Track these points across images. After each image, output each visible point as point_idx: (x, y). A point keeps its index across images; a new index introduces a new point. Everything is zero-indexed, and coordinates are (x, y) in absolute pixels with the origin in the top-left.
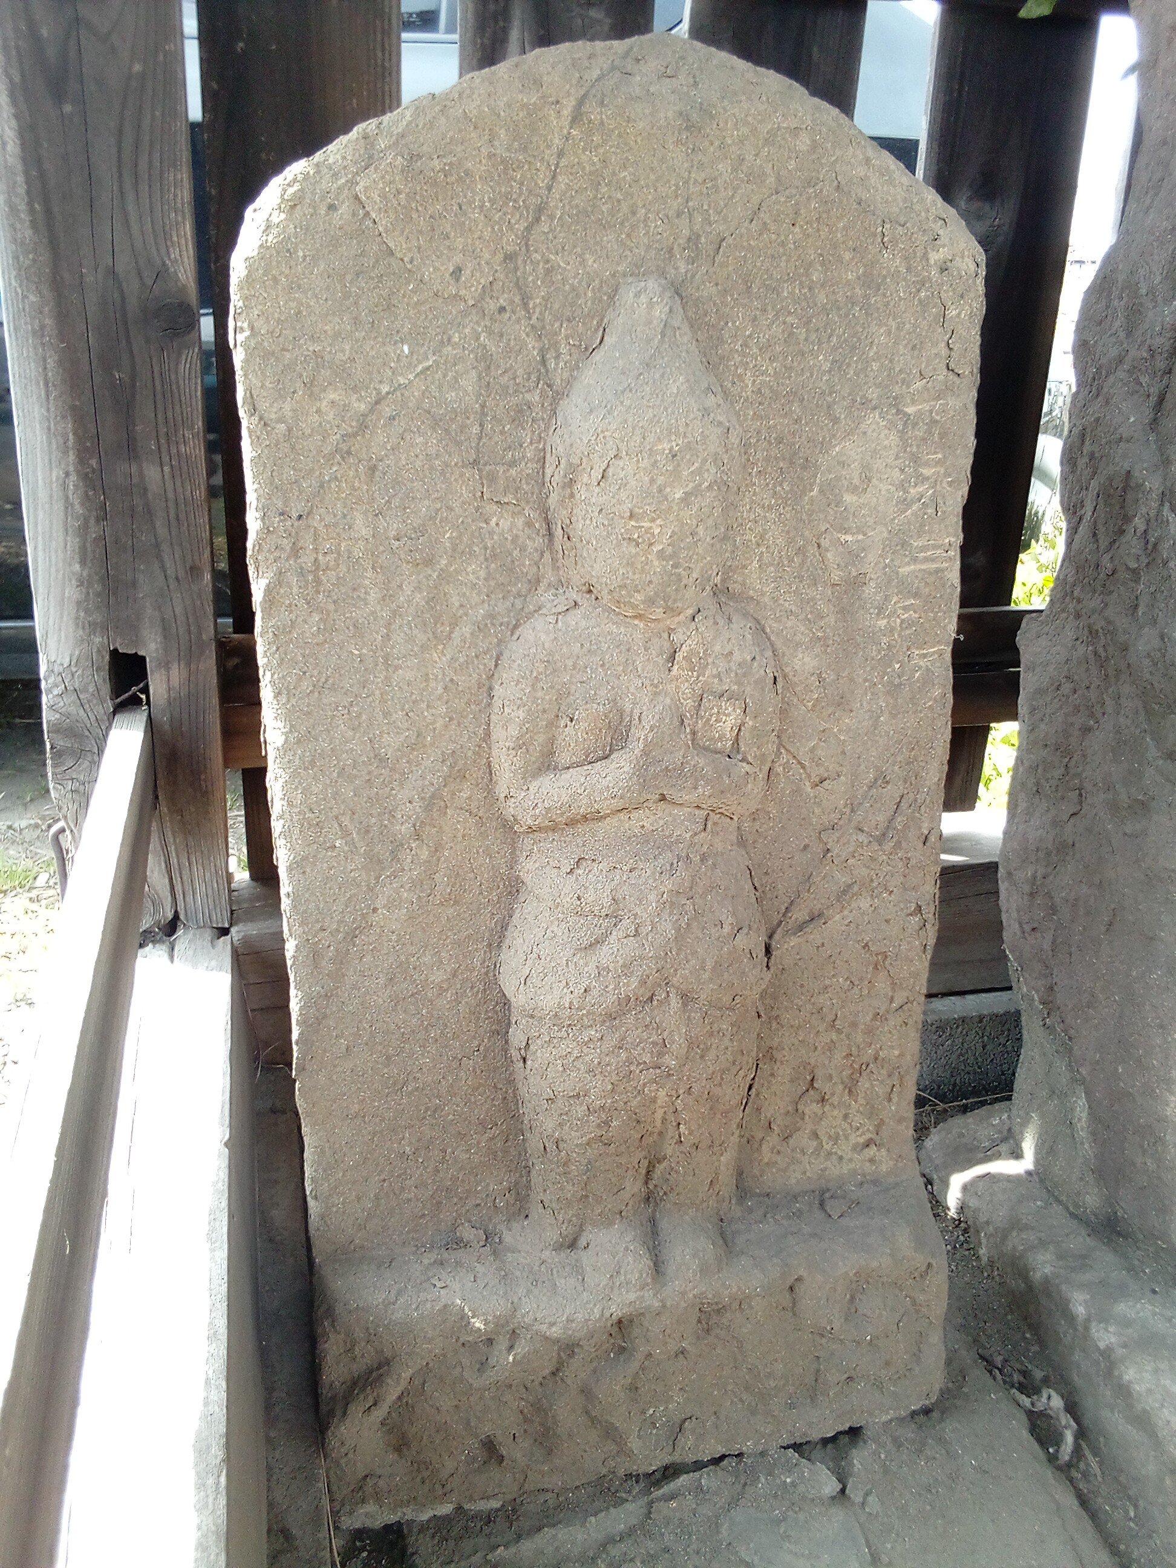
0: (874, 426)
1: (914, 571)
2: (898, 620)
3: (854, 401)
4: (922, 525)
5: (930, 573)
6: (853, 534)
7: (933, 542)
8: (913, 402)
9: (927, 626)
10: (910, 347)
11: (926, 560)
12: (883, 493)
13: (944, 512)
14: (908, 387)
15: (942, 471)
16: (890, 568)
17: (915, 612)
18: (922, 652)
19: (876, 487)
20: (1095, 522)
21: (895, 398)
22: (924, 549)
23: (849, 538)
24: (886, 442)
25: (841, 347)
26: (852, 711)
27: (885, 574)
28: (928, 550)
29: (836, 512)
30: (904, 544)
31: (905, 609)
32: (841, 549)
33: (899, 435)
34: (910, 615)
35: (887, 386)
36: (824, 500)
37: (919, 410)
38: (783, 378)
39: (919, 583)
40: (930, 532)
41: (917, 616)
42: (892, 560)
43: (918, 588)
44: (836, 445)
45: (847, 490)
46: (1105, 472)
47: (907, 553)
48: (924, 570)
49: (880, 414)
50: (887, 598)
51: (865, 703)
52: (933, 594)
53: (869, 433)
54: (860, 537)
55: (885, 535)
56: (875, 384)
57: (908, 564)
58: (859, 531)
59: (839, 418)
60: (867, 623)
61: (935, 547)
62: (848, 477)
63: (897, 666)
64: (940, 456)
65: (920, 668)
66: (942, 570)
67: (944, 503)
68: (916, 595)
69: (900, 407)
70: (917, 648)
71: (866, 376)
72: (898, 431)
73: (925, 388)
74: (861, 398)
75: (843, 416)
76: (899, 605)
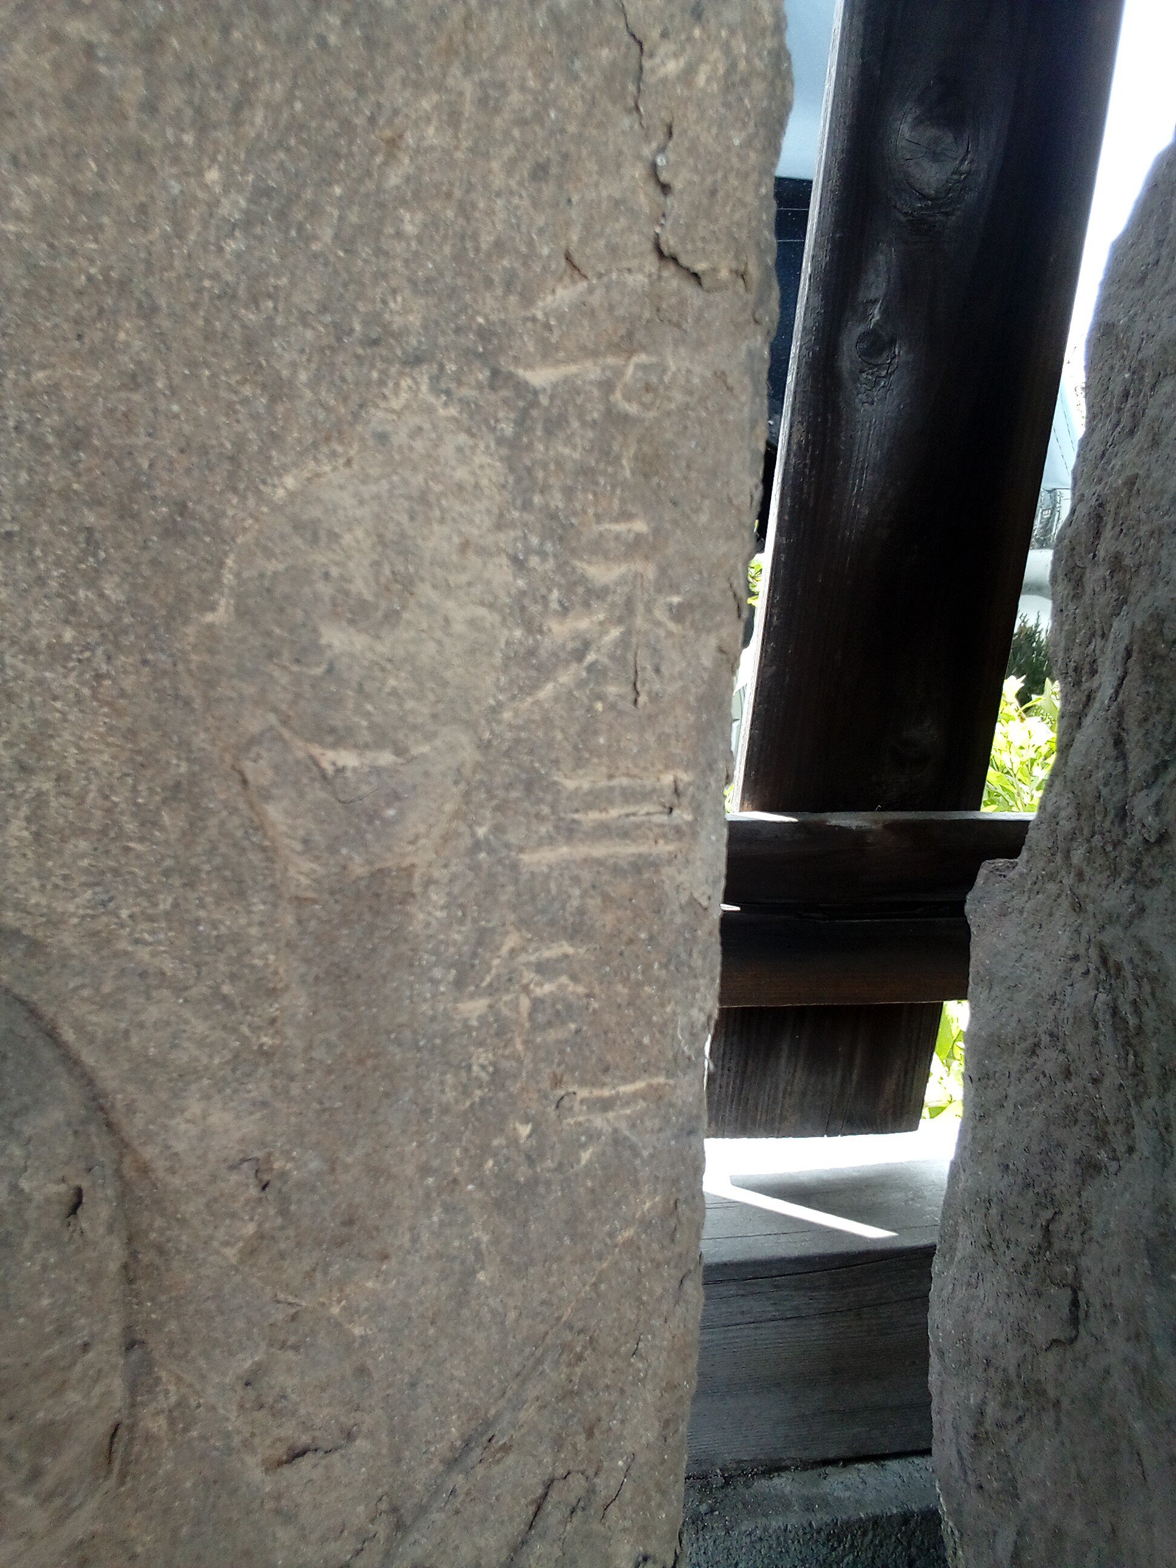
0: (416, 420)
1: (565, 865)
2: (525, 1003)
3: (341, 331)
4: (588, 730)
5: (617, 871)
6: (362, 748)
7: (625, 781)
8: (547, 352)
9: (611, 1020)
10: (525, 169)
11: (604, 831)
12: (458, 628)
13: (655, 698)
14: (528, 299)
15: (650, 572)
16: (491, 851)
17: (574, 978)
18: (597, 1092)
19: (431, 609)
20: (1121, 713)
21: (484, 334)
22: (596, 799)
23: (348, 759)
24: (461, 474)
25: (280, 144)
26: (385, 1257)
27: (475, 868)
28: (611, 802)
29: (297, 680)
30: (532, 784)
31: (543, 969)
32: (318, 793)
33: (504, 451)
34: (562, 987)
35: (453, 293)
36: (256, 641)
37: (566, 380)
38: (73, 231)
39: (584, 894)
40: (614, 752)
41: (581, 989)
42: (498, 829)
43: (581, 911)
44: (285, 469)
45: (335, 614)
46: (1146, 602)
47: (546, 810)
48: (599, 862)
49: (435, 380)
50: (483, 939)
51: (425, 1236)
52: (629, 931)
53: (400, 438)
54: (386, 758)
55: (469, 754)
56: (413, 283)
57: (551, 841)
58: (381, 738)
59: (291, 382)
60: (425, 1007)
61: (630, 796)
62: (335, 572)
63: (524, 1130)
64: (640, 526)
65: (593, 1136)
66: (656, 864)
67: (657, 670)
68: (577, 932)
69: (505, 364)
70: (583, 1083)
71: (379, 252)
72: (500, 441)
73: (582, 307)
74: (365, 323)
75: (303, 376)
76: (523, 958)
